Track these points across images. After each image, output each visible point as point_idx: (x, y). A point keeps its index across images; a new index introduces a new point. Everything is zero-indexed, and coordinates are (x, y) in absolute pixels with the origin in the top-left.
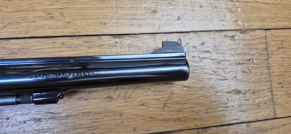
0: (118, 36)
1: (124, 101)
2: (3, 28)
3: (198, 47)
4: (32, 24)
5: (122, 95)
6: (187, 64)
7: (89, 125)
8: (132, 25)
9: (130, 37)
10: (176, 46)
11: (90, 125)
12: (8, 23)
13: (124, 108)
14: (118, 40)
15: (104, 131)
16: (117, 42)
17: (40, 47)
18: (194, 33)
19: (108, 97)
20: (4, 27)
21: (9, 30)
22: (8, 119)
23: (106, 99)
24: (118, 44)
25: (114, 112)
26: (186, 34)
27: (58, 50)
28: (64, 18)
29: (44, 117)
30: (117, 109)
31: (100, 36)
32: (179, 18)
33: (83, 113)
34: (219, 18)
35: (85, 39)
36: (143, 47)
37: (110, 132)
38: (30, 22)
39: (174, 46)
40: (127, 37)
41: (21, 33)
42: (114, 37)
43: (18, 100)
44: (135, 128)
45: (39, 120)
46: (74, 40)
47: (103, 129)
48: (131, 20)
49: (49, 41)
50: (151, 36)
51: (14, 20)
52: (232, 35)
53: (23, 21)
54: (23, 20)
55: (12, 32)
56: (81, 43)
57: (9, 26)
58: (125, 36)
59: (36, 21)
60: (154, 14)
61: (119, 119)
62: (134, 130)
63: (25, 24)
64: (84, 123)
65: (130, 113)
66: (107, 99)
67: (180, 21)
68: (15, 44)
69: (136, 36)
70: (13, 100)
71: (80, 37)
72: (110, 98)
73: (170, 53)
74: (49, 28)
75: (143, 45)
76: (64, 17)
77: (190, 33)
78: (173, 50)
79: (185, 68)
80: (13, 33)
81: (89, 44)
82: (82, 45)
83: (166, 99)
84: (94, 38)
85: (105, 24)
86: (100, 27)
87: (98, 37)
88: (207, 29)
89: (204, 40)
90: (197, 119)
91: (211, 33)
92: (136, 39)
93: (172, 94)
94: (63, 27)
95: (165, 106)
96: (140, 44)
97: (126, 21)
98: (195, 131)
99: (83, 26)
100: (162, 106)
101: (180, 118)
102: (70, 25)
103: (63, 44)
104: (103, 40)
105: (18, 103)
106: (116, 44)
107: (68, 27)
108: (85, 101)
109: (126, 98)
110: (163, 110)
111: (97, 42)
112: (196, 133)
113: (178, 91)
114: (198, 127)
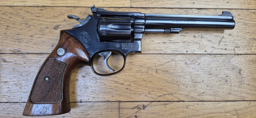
0: (200, 9)
2: (151, 3)
3: (237, 17)
4: (163, 2)
5: (200, 36)
6: (234, 22)
8: (206, 4)
9: (205, 10)
10: (228, 14)
12: (154, 1)
14: (199, 11)
21: (154, 4)
22: (153, 41)
23: (193, 37)
24: (200, 13)
26: (231, 10)
29: (167, 42)
30: (198, 42)
32: (228, 2)
33: (183, 42)
34: (248, 3)
35: (185, 10)
40: (203, 10)
41: (159, 6)
42: (198, 9)
43: (165, 31)
45: (165, 43)
49: (171, 10)
50: (215, 10)
52: (254, 12)
56: (183, 11)
58: (203, 9)
62: (205, 52)
63: (160, 2)
67: (229, 4)
68: (157, 10)
69: (208, 9)
70: (163, 30)
71: (183, 9)
72: (195, 37)
73: (226, 16)
74: (170, 4)
75: (211, 14)
77: (233, 9)
80: (156, 5)
81: (187, 12)
82: (184, 12)
83: (220, 39)
84: (189, 9)
85: (194, 3)
86: (192, 4)
87: (191, 9)
88: (242, 8)
89: (240, 13)
90: (234, 50)
91: (243, 10)
92: (208, 11)
93: (223, 37)
94: (176, 4)
95: (220, 42)
96: (209, 13)
97: (204, 2)
98: (233, 55)
99: (184, 4)
100: (218, 42)
101: (226, 48)
102: (179, 3)
103: (176, 11)
104: (193, 10)
105: (164, 32)
106: (199, 13)
107: (178, 4)
108: (184, 37)
109: (202, 37)
110: (219, 44)
111: (190, 11)
112: (234, 56)
113: (226, 36)
114: (235, 54)
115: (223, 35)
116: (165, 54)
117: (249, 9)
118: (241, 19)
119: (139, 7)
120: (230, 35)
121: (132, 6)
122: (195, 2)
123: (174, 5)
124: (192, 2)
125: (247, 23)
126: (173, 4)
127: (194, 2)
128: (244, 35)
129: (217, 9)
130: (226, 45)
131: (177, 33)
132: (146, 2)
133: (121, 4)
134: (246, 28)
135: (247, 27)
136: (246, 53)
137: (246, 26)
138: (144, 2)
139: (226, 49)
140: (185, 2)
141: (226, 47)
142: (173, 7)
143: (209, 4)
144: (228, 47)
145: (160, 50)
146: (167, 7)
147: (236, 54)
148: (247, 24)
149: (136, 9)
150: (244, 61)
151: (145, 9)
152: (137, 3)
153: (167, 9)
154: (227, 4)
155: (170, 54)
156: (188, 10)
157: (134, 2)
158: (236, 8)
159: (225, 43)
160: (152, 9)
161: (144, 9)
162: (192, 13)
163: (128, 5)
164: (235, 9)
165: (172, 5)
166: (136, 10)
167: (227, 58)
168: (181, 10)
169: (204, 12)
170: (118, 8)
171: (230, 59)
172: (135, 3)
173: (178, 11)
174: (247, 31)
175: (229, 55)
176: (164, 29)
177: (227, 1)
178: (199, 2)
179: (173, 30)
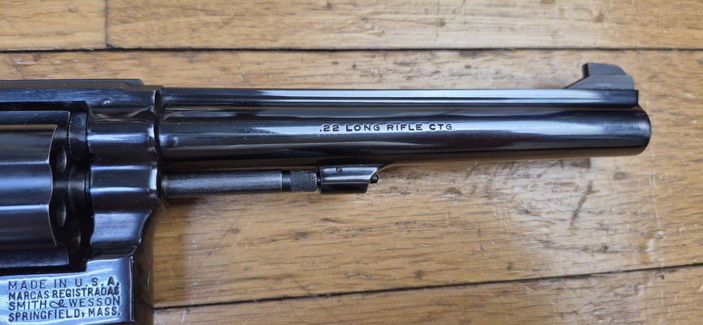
0: (471, 52)
1: (485, 201)
2: (222, 24)
4: (288, 20)
5: (481, 186)
6: (644, 117)
7: (410, 253)
8: (500, 29)
9: (497, 55)
11: (413, 251)
12: (236, 15)
13: (484, 216)
14: (469, 61)
15: (444, 266)
16: (468, 67)
17: (305, 73)
18: (634, 53)
19: (452, 190)
20: (226, 23)
21: (236, 31)
23: (446, 194)
24: (473, 71)
25: (464, 224)
26: (618, 53)
27: (343, 79)
28: (354, 8)
29: (314, 229)
30: (471, 219)
31: (434, 52)
32: (600, 19)
33: (397, 223)
34: (687, 22)
35: (401, 57)
36: (526, 79)
37: (455, 269)
38: (282, 15)
39: (611, 74)
40: (489, 56)
41: (263, 38)
42: (462, 55)
44: (509, 263)
45: (304, 234)
46: (376, 59)
47: (440, 262)
48: (498, 18)
49: (325, 59)
50: (543, 55)
51: (247, 9)
53: (267, 12)
54: (267, 9)
55: (242, 35)
56: (391, 66)
57: (237, 22)
58: (486, 53)
59: (295, 14)
60: (547, 6)
61: (474, 242)
62: (509, 268)
63: (271, 19)
64: (399, 247)
65: (498, 230)
66: (449, 195)
67: (604, 25)
68: (251, 63)
69: (509, 54)
71: (389, 53)
72: (454, 192)
73: (605, 89)
74: (324, 30)
76: (355, 6)
77: (626, 51)
78: (611, 82)
79: (643, 126)
80: (245, 37)
81: (408, 69)
82: (394, 71)
83: (575, 201)
84: (420, 55)
85: (442, 24)
86: (431, 31)
87: (428, 54)
88: (662, 46)
89: (657, 69)
90: (642, 248)
91: (669, 54)
92: (510, 62)
93: (590, 190)
94: (353, 28)
95: (575, 215)
96: (520, 73)
97: (488, 19)
98: (640, 274)
99: (394, 28)
100: (568, 216)
101: (608, 244)
102: (368, 26)
103: (354, 66)
104: (437, 61)
105: (286, 188)
106: (467, 71)
107: (362, 30)
108: (402, 197)
109: (489, 195)
110: (572, 224)
111: (425, 64)
112: (642, 281)
113: (603, 182)
114: (646, 267)
115: (590, 176)
116: (304, 297)
117: (691, 46)
118: (664, 96)
119: (151, 45)
120: (620, 176)
121: (116, 44)
122: (447, 17)
123: (345, 35)
124: (432, 17)
125: (690, 112)
126: (340, 30)
127: (440, 16)
128: (680, 175)
129: (556, 53)
130: (603, 227)
131: (359, 188)
132: (193, 20)
133: (48, 35)
134: (688, 139)
135: (692, 132)
136: (693, 258)
137: (687, 132)
138: (183, 20)
139: (605, 249)
140: (400, 17)
141: (605, 240)
142: (337, 46)
143: (512, 29)
144: (616, 238)
145: (278, 278)
146: (308, 46)
147: (651, 266)
148: (690, 118)
149: (134, 58)
150: (686, 300)
151: (188, 54)
152: (141, 25)
153: (306, 55)
154: (598, 25)
155: (334, 295)
156: (412, 57)
157: (125, 22)
158: (639, 45)
159: (601, 218)
160: (228, 56)
161: (181, 54)
162: (436, 76)
163: (92, 38)
164: (634, 49)
165: (332, 36)
166: (135, 62)
167: (612, 294)
168: (378, 60)
169: (492, 70)
170: (30, 56)
171: (626, 296)
172: (128, 26)
173: (365, 67)
174: (690, 153)
175: (621, 276)
176: (285, 173)
177: (596, 13)
178: (469, 18)
179: (332, 174)
